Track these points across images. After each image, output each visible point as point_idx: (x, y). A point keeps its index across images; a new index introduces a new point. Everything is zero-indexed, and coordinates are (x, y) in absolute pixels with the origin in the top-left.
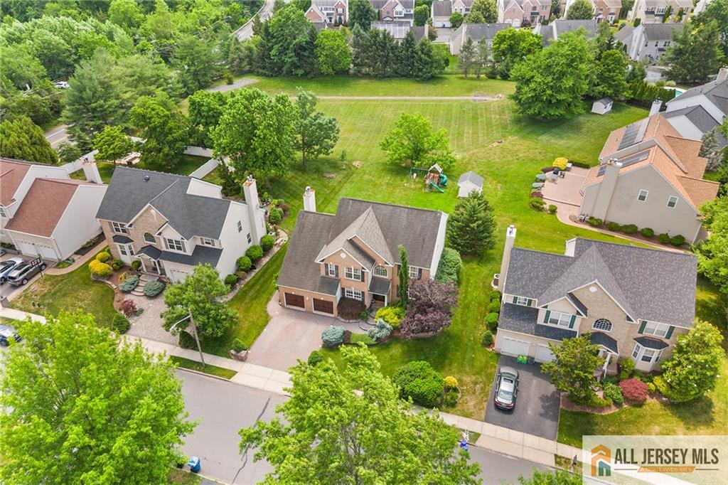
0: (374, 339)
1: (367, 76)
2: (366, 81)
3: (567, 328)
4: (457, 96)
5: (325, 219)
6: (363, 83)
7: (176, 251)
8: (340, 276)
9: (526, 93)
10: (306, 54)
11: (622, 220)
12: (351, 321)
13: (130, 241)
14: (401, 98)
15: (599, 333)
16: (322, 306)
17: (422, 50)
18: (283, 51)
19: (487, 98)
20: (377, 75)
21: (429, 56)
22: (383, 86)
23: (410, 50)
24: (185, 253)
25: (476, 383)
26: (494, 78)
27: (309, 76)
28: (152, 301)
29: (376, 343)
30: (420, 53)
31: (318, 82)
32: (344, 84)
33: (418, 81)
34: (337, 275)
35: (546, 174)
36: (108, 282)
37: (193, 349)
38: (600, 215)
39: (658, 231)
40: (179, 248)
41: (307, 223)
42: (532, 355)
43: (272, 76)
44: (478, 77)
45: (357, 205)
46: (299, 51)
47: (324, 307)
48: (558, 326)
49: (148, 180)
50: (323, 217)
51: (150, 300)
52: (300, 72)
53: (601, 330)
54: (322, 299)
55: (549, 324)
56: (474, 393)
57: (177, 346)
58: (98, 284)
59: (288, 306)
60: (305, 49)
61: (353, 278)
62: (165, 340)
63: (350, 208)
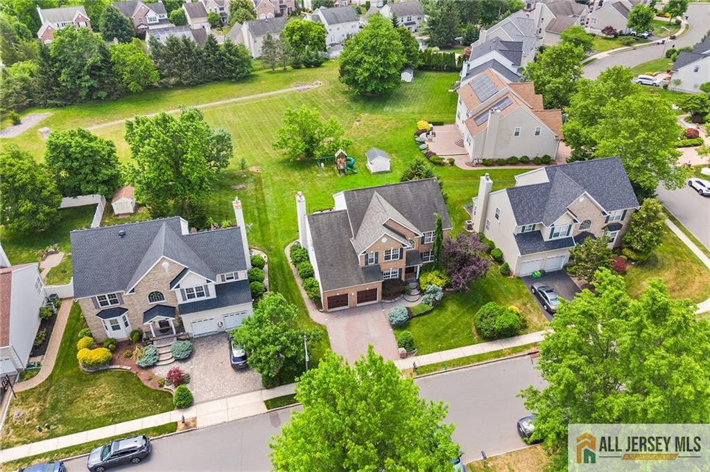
0: (431, 305)
1: (179, 85)
2: (180, 91)
3: (565, 237)
4: (280, 89)
5: (336, 216)
6: (178, 93)
7: (197, 299)
8: (379, 262)
9: (362, 74)
10: (104, 73)
11: (505, 157)
12: (396, 299)
13: (123, 310)
14: (227, 101)
15: (583, 232)
16: (366, 296)
17: (229, 51)
18: (76, 75)
19: (306, 87)
20: (189, 84)
21: (238, 56)
22: (202, 93)
23: (217, 53)
24: (208, 298)
25: (525, 304)
26: (299, 68)
27: (114, 97)
28: (189, 362)
29: (432, 307)
30: (228, 54)
31: (127, 101)
32: (157, 99)
33: (233, 82)
34: (376, 262)
35: (420, 136)
36: (114, 367)
37: (280, 385)
38: (489, 155)
39: (531, 156)
40: (201, 295)
41: (321, 225)
42: (542, 268)
43: (65, 105)
44: (285, 69)
45: (362, 194)
46: (93, 72)
47: (367, 296)
48: (559, 237)
49: (123, 235)
50: (333, 215)
51: (185, 362)
52: (103, 94)
53: (585, 230)
54: (368, 289)
55: (553, 239)
56: (530, 312)
57: (261, 390)
58: (103, 374)
59: (331, 310)
60: (99, 69)
61: (391, 259)
62: (242, 391)
63: (357, 198)
